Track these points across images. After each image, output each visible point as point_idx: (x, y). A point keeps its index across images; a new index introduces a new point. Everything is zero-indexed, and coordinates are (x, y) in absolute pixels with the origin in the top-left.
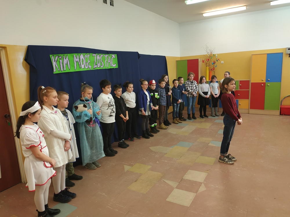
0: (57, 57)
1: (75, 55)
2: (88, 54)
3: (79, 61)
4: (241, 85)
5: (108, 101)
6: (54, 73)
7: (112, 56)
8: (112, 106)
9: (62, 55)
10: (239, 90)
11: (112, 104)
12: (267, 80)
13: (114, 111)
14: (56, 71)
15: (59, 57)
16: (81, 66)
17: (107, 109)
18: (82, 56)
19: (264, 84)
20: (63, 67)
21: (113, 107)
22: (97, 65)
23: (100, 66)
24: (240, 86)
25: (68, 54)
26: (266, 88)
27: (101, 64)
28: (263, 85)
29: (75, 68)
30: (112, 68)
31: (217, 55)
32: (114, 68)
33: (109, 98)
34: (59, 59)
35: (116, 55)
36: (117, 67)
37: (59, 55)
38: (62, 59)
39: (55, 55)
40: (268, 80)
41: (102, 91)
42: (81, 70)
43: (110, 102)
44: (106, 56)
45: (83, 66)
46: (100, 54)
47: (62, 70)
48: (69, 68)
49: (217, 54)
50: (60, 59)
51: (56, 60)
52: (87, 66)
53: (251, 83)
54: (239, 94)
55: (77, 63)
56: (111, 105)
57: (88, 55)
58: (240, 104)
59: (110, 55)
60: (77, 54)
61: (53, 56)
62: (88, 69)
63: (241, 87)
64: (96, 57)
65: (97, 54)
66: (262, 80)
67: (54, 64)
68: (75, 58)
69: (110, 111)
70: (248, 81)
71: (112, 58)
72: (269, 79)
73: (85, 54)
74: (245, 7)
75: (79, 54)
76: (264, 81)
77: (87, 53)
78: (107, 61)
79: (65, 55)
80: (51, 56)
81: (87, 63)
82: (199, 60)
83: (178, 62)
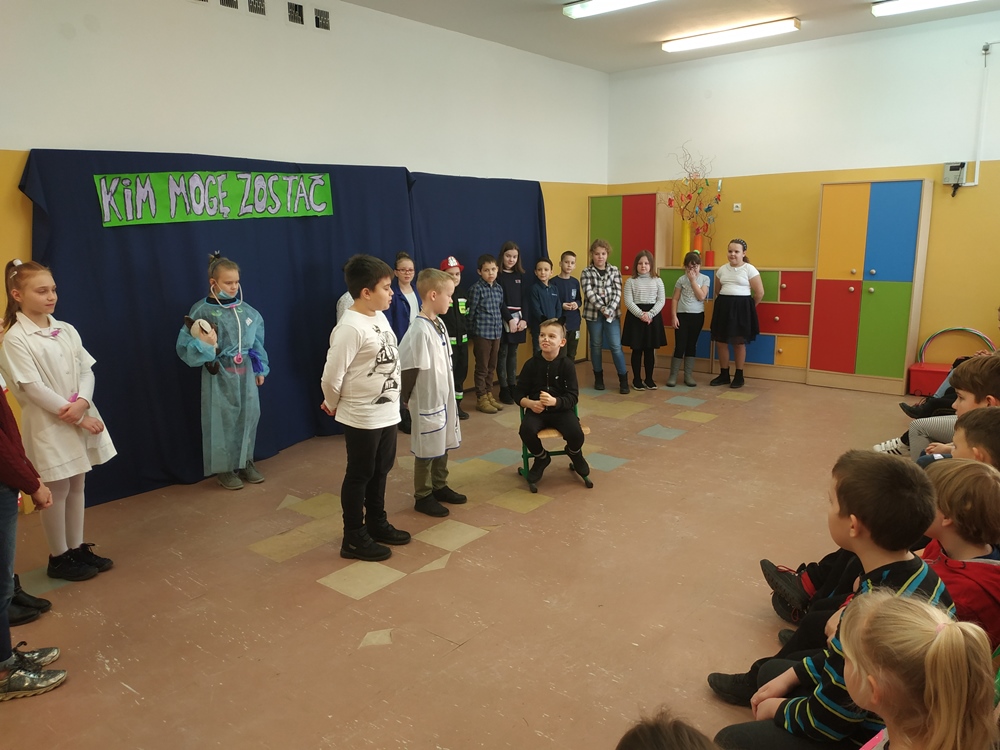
0: (115, 183)
1: (174, 176)
2: (219, 173)
3: (184, 192)
4: (784, 285)
6: (105, 225)
7: (314, 180)
9: (132, 177)
10: (779, 302)
12: (868, 275)
14: (110, 220)
15: (121, 181)
16: (191, 205)
18: (196, 180)
19: (858, 284)
20: (135, 209)
22: (254, 205)
23: (266, 209)
24: (782, 288)
25: (152, 175)
26: (865, 299)
27: (271, 202)
28: (852, 289)
29: (173, 212)
30: (311, 214)
31: (720, 181)
32: (319, 215)
34: (121, 187)
35: (327, 177)
36: (329, 212)
37: (123, 176)
38: (133, 187)
39: (109, 177)
40: (872, 274)
42: (192, 218)
44: (291, 179)
45: (198, 209)
46: (267, 174)
47: (130, 217)
48: (153, 212)
50: (127, 187)
51: (113, 189)
52: (215, 207)
53: (818, 281)
54: (777, 318)
55: (180, 199)
57: (218, 178)
58: (779, 352)
59: (306, 175)
60: (180, 173)
61: (105, 178)
62: (219, 217)
63: (784, 293)
64: (253, 182)
65: (254, 174)
66: (852, 273)
67: (105, 200)
68: (173, 184)
70: (810, 274)
71: (313, 186)
72: (874, 271)
73: (207, 173)
75: (187, 174)
76: (859, 277)
77: (215, 171)
78: (294, 194)
79: (143, 176)
80: (97, 178)
81: (215, 200)
82: (658, 196)
83: (595, 201)
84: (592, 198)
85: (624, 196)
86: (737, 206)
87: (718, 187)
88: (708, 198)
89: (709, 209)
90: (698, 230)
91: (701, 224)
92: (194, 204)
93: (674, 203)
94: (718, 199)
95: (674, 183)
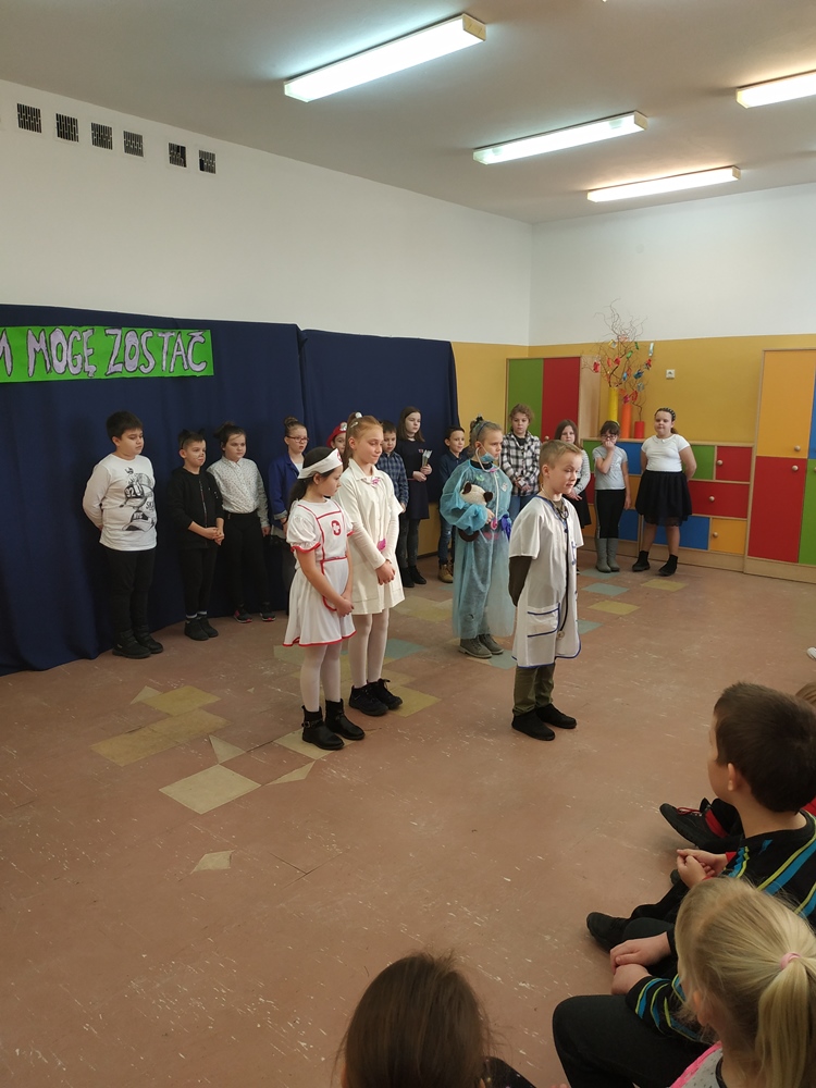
1: (33, 330)
2: (84, 328)
3: (44, 349)
4: (720, 462)
5: (125, 480)
7: (193, 337)
8: (137, 497)
10: (714, 480)
11: (137, 491)
12: (813, 452)
13: (144, 515)
16: (52, 364)
17: (122, 506)
18: (58, 336)
19: (802, 463)
21: (140, 501)
22: (124, 363)
23: (138, 368)
24: (718, 465)
25: (8, 329)
26: (810, 480)
27: (143, 360)
28: (796, 467)
29: (31, 370)
30: (189, 373)
31: (652, 345)
32: (198, 375)
33: (131, 471)
35: (208, 334)
36: (210, 372)
41: (113, 449)
42: (52, 377)
43: (132, 486)
44: (167, 335)
45: (59, 367)
46: (140, 330)
48: (9, 370)
49: (655, 342)
52: (79, 366)
53: (758, 458)
54: (712, 498)
55: (40, 356)
56: (135, 493)
57: (83, 334)
58: (714, 536)
59: (185, 332)
60: (40, 328)
62: (83, 376)
63: (720, 469)
64: (123, 338)
65: (125, 329)
66: (796, 450)
68: (32, 340)
69: (129, 512)
70: (749, 450)
71: (192, 343)
73: (71, 328)
74: (730, 171)
75: (48, 329)
76: (804, 455)
77: (80, 326)
78: (170, 352)
81: (79, 358)
82: (582, 360)
83: (513, 364)
84: (510, 361)
85: (545, 359)
86: (671, 372)
87: (649, 351)
88: (638, 362)
89: (639, 375)
90: (626, 398)
91: (629, 392)
92: (55, 361)
93: (599, 368)
94: (648, 364)
95: (600, 346)
